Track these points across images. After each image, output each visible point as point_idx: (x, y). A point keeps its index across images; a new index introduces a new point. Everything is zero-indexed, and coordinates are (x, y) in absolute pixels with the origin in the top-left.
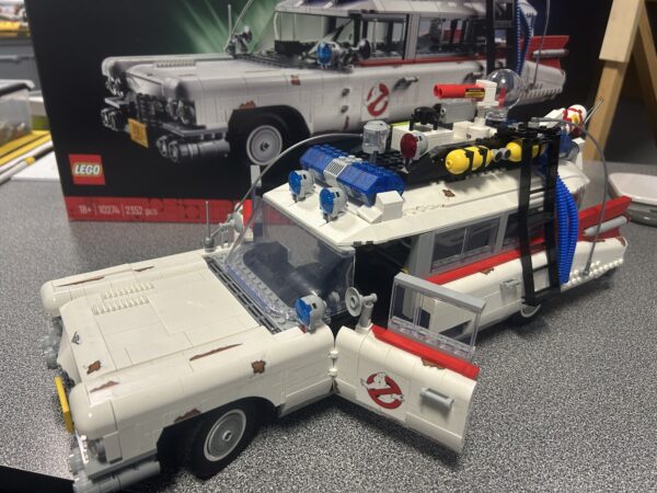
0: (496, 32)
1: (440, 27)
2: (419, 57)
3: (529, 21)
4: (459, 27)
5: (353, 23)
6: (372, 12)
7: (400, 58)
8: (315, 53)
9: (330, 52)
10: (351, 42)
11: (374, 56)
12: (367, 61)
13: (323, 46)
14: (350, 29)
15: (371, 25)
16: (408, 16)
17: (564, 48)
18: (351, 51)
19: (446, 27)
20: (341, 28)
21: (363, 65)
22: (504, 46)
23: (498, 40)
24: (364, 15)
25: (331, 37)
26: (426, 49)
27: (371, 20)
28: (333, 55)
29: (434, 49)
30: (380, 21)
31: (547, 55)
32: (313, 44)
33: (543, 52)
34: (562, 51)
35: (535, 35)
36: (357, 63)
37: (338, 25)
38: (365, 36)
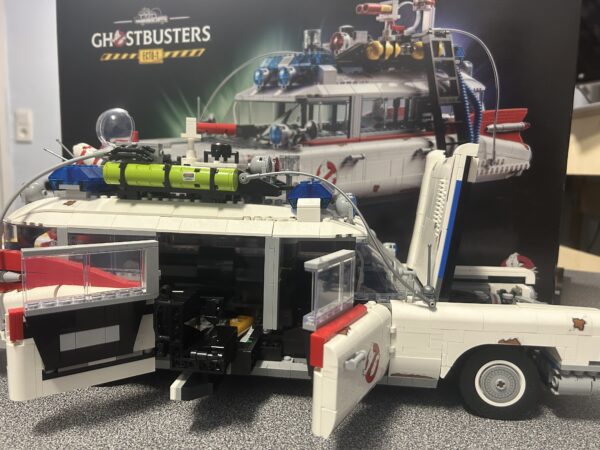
0: (442, 108)
1: (382, 106)
2: (364, 135)
3: (477, 96)
4: (403, 104)
5: (300, 107)
6: (317, 96)
7: (345, 137)
8: (268, 135)
9: (281, 133)
10: (299, 124)
11: (320, 136)
12: (314, 141)
13: (274, 128)
14: (298, 113)
15: (316, 108)
16: (350, 97)
17: (524, 121)
18: (299, 132)
19: (389, 105)
20: (290, 112)
21: (311, 145)
22: (453, 121)
23: (445, 116)
24: (310, 100)
25: (281, 120)
26: (371, 128)
27: (317, 103)
28: (283, 137)
29: (378, 127)
30: (324, 103)
31: (504, 129)
32: (266, 127)
33: (499, 126)
34: (521, 124)
35: (487, 109)
36: (304, 143)
37: (287, 110)
38: (311, 117)
